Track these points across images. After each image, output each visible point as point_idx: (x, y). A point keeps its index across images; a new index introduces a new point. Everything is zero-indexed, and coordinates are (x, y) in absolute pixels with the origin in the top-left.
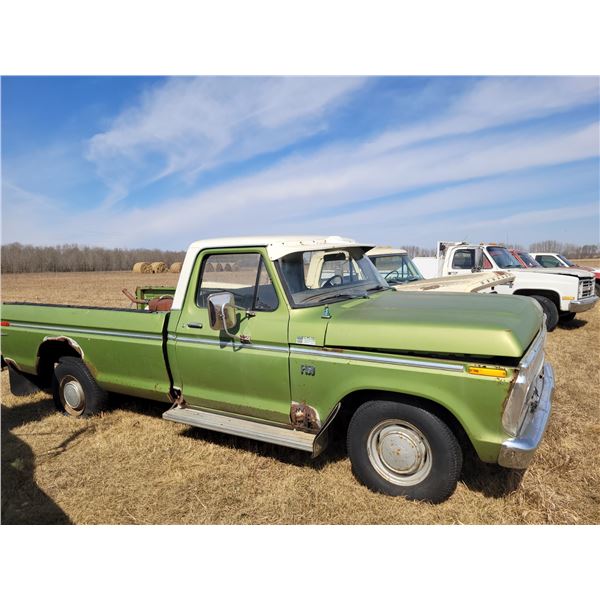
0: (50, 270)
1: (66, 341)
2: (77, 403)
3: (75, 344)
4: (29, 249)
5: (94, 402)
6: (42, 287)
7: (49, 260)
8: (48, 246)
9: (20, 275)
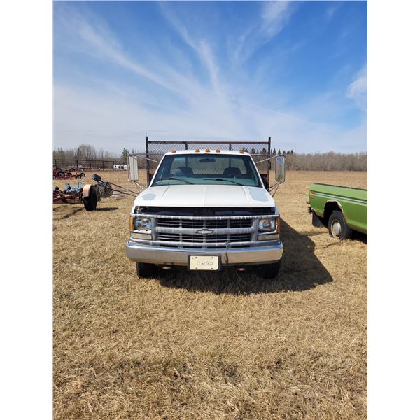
0: (350, 170)
1: (336, 203)
2: (338, 233)
3: (339, 204)
4: (339, 155)
5: (345, 233)
6: (340, 180)
7: (350, 163)
8: (350, 153)
9: (330, 172)
